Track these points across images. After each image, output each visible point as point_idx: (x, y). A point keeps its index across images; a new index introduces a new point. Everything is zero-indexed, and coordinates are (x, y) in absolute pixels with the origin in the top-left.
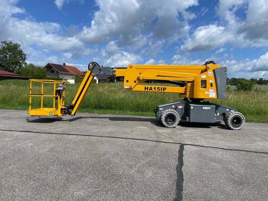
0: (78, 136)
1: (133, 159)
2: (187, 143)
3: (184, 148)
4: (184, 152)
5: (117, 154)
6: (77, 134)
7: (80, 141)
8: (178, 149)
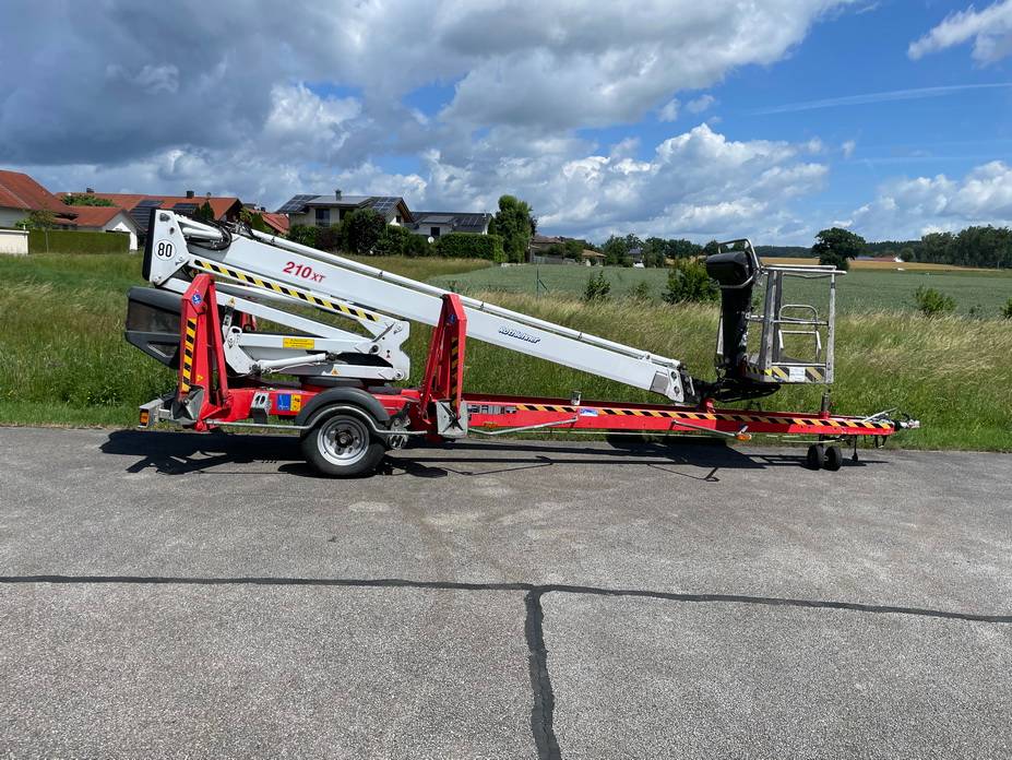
0: (102, 585)
1: (364, 704)
2: (548, 582)
3: (544, 611)
4: (547, 634)
5: (296, 682)
6: (94, 573)
7: (120, 618)
8: (523, 619)
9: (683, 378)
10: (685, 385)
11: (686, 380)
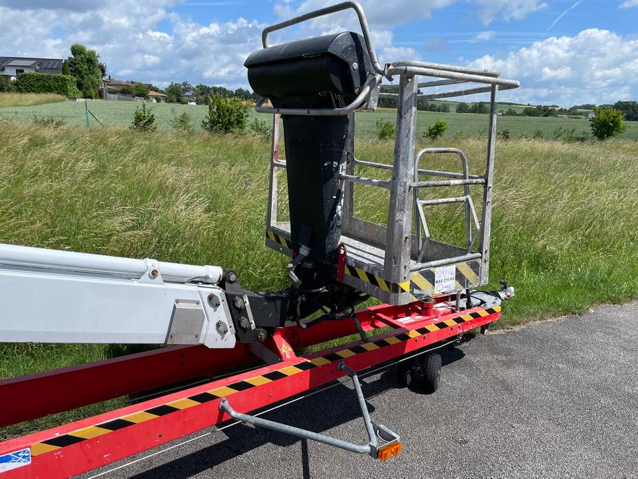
9: (231, 301)
10: (237, 313)
11: (239, 304)
